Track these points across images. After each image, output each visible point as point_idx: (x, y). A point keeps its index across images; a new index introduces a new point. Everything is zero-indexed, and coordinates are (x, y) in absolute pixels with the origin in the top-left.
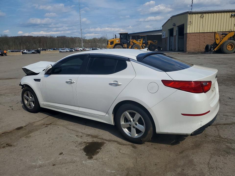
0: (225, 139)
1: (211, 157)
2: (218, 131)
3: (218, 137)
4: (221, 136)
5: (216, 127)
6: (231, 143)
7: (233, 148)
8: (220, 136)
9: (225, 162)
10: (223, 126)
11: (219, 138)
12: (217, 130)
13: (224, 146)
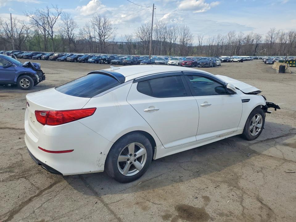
0: (18, 179)
1: (22, 159)
2: (32, 184)
3: (28, 176)
4: (25, 180)
5: (38, 188)
6: (11, 176)
7: (7, 173)
8: (26, 178)
9: (10, 161)
10: (32, 196)
11: (26, 175)
12: (34, 184)
13: (16, 171)
